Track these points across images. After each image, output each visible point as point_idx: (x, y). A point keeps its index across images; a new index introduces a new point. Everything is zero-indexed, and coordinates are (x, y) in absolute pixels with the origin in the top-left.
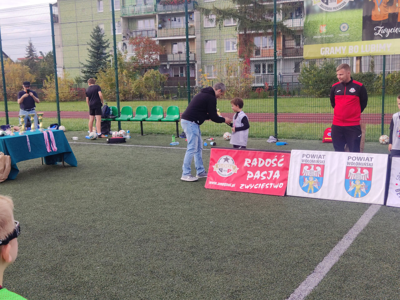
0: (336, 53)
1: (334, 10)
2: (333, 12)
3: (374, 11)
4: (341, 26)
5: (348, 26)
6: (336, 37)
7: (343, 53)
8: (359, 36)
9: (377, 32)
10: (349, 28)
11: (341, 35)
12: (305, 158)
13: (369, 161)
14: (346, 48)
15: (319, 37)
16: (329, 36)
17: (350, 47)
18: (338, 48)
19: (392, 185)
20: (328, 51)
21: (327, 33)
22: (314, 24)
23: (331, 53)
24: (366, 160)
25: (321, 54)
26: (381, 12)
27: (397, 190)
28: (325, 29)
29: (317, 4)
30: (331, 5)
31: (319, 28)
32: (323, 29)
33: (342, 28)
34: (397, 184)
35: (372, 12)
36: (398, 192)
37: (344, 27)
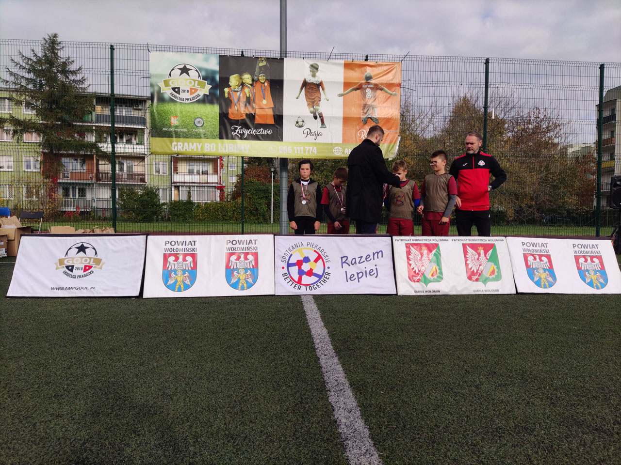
1: (187, 102)
2: (186, 103)
3: (231, 108)
4: (195, 120)
5: (203, 121)
6: (190, 132)
7: (199, 150)
8: (215, 134)
9: (235, 132)
10: (205, 124)
11: (195, 131)
12: (169, 246)
13: (252, 244)
14: (202, 145)
15: (170, 130)
16: (182, 130)
17: (206, 144)
18: (193, 145)
19: (278, 269)
20: (182, 146)
21: (179, 126)
22: (163, 114)
23: (184, 150)
24: (249, 243)
25: (173, 149)
26: (239, 110)
27: (284, 275)
28: (178, 122)
29: (167, 92)
30: (183, 95)
31: (170, 119)
32: (174, 121)
33: (196, 123)
34: (283, 268)
35: (229, 109)
36: (286, 277)
37: (199, 122)
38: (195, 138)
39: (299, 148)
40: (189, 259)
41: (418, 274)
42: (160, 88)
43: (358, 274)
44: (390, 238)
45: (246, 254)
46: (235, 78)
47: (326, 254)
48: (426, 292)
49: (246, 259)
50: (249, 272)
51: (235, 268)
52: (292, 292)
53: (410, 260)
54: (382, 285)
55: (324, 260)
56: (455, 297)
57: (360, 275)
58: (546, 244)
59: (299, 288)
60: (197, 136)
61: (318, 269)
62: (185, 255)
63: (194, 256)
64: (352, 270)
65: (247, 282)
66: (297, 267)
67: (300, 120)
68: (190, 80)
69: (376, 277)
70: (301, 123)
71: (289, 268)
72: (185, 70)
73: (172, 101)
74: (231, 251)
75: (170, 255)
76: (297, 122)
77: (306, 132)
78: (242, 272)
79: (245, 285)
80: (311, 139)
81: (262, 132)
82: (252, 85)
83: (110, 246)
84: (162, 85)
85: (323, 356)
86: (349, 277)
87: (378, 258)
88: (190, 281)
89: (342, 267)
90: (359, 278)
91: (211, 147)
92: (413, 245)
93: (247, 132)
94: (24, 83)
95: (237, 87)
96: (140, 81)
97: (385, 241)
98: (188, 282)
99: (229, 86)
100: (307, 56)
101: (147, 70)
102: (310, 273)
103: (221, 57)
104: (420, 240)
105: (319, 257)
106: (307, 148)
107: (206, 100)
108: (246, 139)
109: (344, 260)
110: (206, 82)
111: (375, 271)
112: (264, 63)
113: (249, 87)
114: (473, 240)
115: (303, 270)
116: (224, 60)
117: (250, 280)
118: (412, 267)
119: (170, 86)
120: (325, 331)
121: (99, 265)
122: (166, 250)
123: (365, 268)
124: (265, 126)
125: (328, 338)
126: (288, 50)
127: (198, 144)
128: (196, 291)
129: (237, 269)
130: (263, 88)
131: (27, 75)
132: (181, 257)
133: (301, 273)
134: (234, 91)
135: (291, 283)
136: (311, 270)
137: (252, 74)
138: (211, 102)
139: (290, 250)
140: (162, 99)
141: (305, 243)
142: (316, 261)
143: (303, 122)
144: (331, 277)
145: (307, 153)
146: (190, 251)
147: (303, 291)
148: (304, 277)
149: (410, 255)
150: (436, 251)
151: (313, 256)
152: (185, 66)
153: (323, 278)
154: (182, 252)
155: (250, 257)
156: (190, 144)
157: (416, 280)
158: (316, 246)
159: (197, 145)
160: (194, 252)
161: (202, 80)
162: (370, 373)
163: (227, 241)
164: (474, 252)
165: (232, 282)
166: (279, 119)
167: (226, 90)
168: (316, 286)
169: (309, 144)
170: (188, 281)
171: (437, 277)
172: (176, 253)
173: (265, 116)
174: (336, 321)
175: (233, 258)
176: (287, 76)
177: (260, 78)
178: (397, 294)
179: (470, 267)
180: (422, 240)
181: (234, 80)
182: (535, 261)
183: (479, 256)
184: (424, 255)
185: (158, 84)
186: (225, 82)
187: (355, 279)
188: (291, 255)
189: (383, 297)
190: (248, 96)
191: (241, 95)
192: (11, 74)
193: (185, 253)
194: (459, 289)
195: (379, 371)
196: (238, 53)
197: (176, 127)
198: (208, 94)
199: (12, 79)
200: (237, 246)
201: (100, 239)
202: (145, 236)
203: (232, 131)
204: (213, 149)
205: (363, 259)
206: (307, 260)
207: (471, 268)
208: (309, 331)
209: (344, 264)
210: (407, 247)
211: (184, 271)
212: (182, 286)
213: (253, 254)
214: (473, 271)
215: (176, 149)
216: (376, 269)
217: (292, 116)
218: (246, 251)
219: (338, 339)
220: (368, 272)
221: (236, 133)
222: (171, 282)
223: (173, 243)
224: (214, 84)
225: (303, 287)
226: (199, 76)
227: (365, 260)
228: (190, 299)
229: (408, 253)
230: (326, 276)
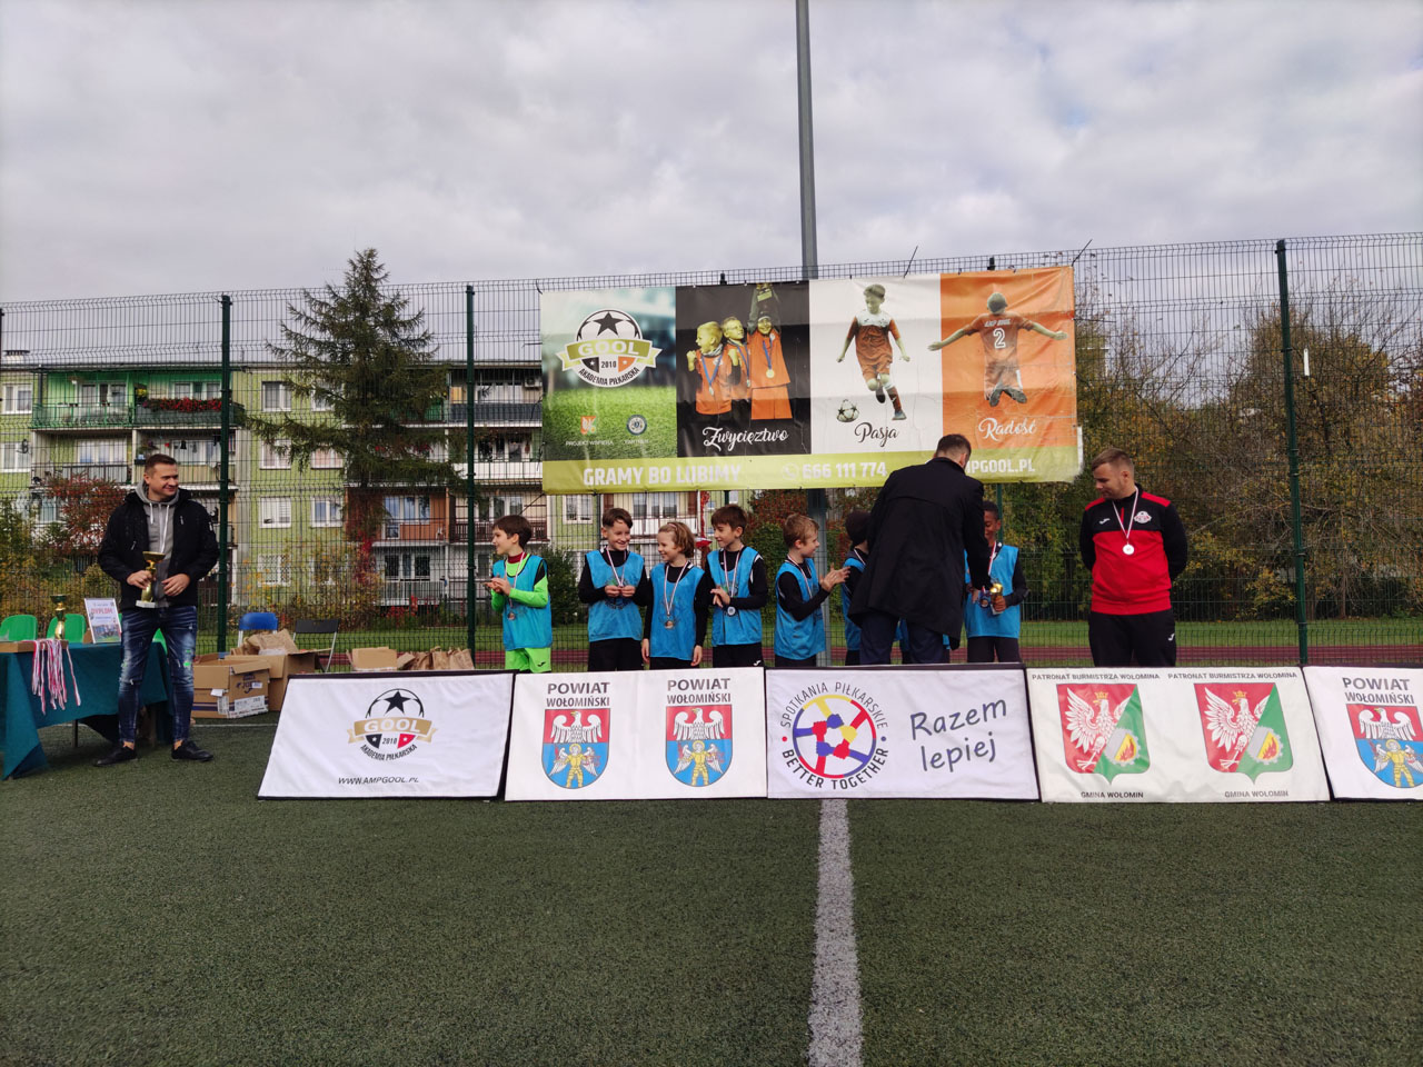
0: (620, 483)
1: (613, 385)
2: (610, 388)
3: (700, 392)
4: (628, 422)
5: (645, 422)
6: (619, 447)
7: (638, 482)
8: (670, 447)
9: (710, 440)
10: (648, 428)
11: (631, 442)
12: (555, 694)
13: (720, 688)
14: (643, 472)
15: (579, 444)
16: (603, 443)
17: (651, 469)
18: (625, 472)
19: (775, 741)
20: (603, 475)
21: (598, 435)
22: (567, 414)
23: (608, 483)
24: (714, 685)
25: (586, 483)
26: (716, 395)
27: (787, 754)
28: (594, 427)
29: (574, 369)
30: (605, 373)
31: (579, 423)
32: (589, 426)
33: (631, 426)
34: (785, 739)
35: (698, 395)
36: (791, 758)
37: (637, 424)
38: (629, 457)
39: (846, 465)
40: (594, 720)
41: (1089, 754)
42: (561, 362)
43: (949, 752)
44: (1021, 672)
45: (707, 710)
46: (708, 329)
47: (877, 710)
48: (1110, 795)
49: (707, 719)
50: (713, 749)
51: (685, 738)
52: (805, 793)
53: (1069, 722)
54: (1003, 779)
55: (874, 721)
56: (1180, 807)
57: (954, 756)
58: (1405, 681)
59: (819, 784)
60: (635, 453)
61: (860, 741)
62: (586, 713)
63: (604, 715)
64: (936, 744)
65: (709, 769)
66: (814, 737)
67: (847, 406)
68: (616, 343)
69: (991, 760)
70: (848, 413)
71: (798, 739)
72: (608, 323)
73: (583, 385)
74: (676, 704)
75: (558, 712)
76: (841, 412)
77: (860, 430)
78: (699, 747)
79: (705, 775)
80: (873, 444)
81: (766, 436)
82: (742, 341)
83: (448, 696)
84: (563, 355)
85: (826, 934)
86: (928, 760)
87: (995, 716)
88: (596, 765)
89: (914, 738)
90: (951, 762)
91: (662, 474)
92: (1074, 687)
93: (734, 439)
94: (312, 352)
95: (712, 348)
96: (522, 350)
97: (1011, 680)
98: (591, 768)
99: (696, 347)
100: (858, 271)
101: (537, 328)
102: (843, 750)
103: (679, 290)
104: (1091, 677)
105: (863, 716)
106: (865, 465)
107: (651, 378)
108: (731, 454)
109: (918, 721)
110: (651, 342)
111: (988, 747)
112: (769, 294)
113: (737, 346)
114: (1220, 676)
115: (827, 744)
116: (684, 295)
117: (716, 765)
118: (1073, 739)
119: (579, 356)
120: (849, 879)
121: (426, 733)
122: (550, 702)
123: (966, 739)
124: (773, 424)
125: (850, 893)
126: (819, 264)
127: (635, 469)
128: (607, 788)
129: (689, 742)
130: (767, 344)
131: (318, 336)
132: (578, 717)
133: (823, 749)
134: (708, 356)
135: (801, 771)
136: (845, 743)
137: (743, 318)
138: (661, 383)
139: (798, 699)
140: (563, 384)
141: (831, 685)
142: (856, 724)
143: (854, 409)
144: (889, 759)
145: (864, 475)
146: (595, 703)
147: (827, 789)
148: (831, 759)
149: (1069, 710)
150: (1131, 701)
151: (848, 715)
152: (609, 315)
153: (871, 761)
154: (580, 707)
155: (716, 716)
156: (620, 470)
157: (1083, 768)
158: (855, 692)
159: (632, 471)
160: (603, 707)
161: (641, 339)
162: (911, 971)
163: (669, 682)
164: (1223, 703)
165: (678, 769)
166: (801, 407)
167: (691, 355)
168: (855, 779)
169: (868, 456)
170: (592, 765)
171: (1136, 761)
172: (568, 707)
173: (772, 404)
174: (879, 858)
175: (681, 717)
176: (815, 318)
177: (760, 325)
178: (1039, 800)
179: (1214, 738)
180: (1096, 676)
181: (706, 335)
182: (1378, 723)
183: (1236, 714)
184: (1102, 712)
185: (558, 354)
186: (688, 339)
187: (943, 764)
188: (802, 711)
189: (1004, 805)
190: (735, 363)
191: (721, 363)
192: (290, 335)
193: (587, 707)
194: (1189, 789)
195: (931, 969)
196: (715, 279)
197: (592, 437)
198: (654, 366)
199: (291, 345)
200: (690, 691)
201: (429, 682)
202: (511, 675)
203: (705, 438)
204: (665, 478)
205: (963, 719)
206: (835, 721)
207: (1218, 741)
208: (816, 876)
209: (917, 731)
210: (1059, 692)
211: (584, 745)
212: (580, 778)
213: (719, 708)
214: (1224, 747)
215: (591, 483)
216: (992, 741)
217: (830, 399)
218: (708, 703)
219: (870, 899)
220: (972, 748)
221: (712, 443)
222: (558, 767)
223: (563, 689)
224: (666, 345)
225: (828, 782)
226: (637, 332)
227: (965, 722)
228: (593, 805)
229: (1064, 706)
230: (878, 757)
